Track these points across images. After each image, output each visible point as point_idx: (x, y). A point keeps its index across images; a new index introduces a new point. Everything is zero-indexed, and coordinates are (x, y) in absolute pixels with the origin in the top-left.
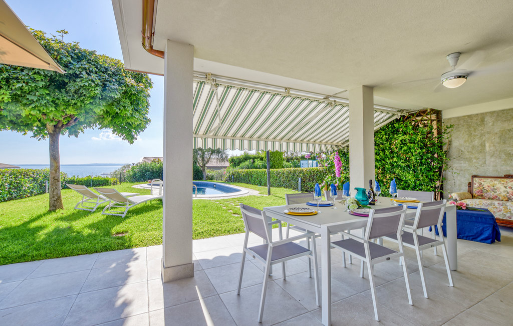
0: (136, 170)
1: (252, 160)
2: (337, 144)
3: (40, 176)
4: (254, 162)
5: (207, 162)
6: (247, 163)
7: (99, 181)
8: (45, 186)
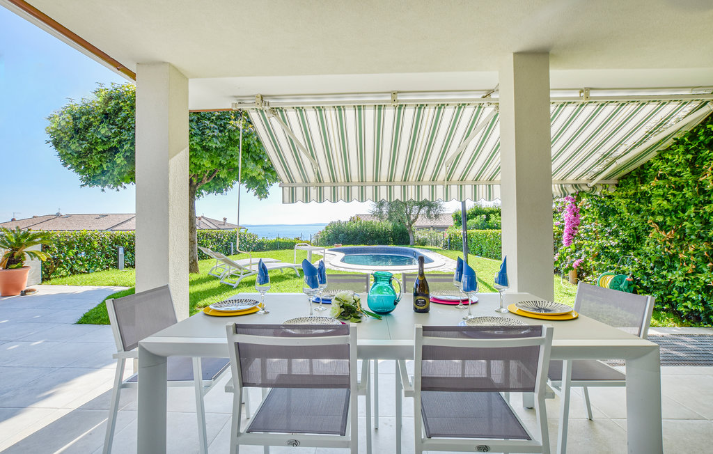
0: (330, 232)
1: (484, 216)
2: (576, 182)
3: (224, 238)
4: (488, 218)
5: (414, 221)
6: (477, 220)
7: (286, 244)
8: (231, 248)
